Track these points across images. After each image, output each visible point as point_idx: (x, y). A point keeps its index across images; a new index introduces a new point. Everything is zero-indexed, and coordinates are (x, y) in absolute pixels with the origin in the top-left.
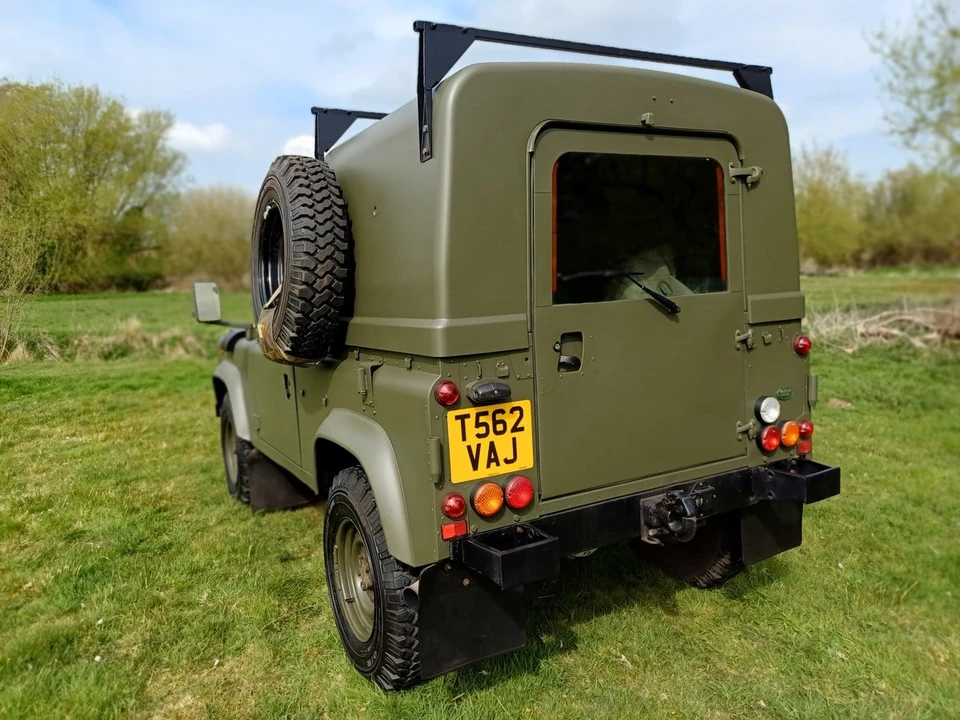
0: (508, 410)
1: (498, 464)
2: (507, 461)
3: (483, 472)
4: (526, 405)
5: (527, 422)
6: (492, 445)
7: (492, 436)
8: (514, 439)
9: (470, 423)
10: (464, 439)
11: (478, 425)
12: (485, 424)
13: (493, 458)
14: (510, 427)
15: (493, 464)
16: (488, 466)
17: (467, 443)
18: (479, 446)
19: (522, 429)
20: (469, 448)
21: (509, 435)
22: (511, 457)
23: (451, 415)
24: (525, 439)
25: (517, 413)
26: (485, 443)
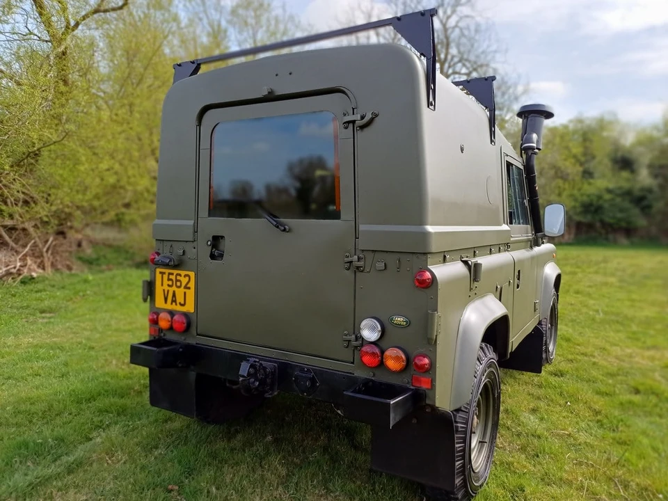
0: (183, 276)
1: (176, 304)
2: (180, 304)
3: (169, 306)
4: (192, 274)
5: (192, 285)
6: (174, 292)
7: (174, 288)
8: (185, 293)
9: (165, 277)
10: (162, 285)
11: (169, 279)
12: (171, 280)
13: (174, 301)
14: (183, 284)
15: (174, 303)
16: (172, 304)
17: (163, 288)
18: (168, 291)
19: (189, 288)
20: (164, 290)
21: (182, 290)
22: (183, 302)
23: (158, 270)
24: (191, 294)
25: (187, 279)
26: (171, 290)
